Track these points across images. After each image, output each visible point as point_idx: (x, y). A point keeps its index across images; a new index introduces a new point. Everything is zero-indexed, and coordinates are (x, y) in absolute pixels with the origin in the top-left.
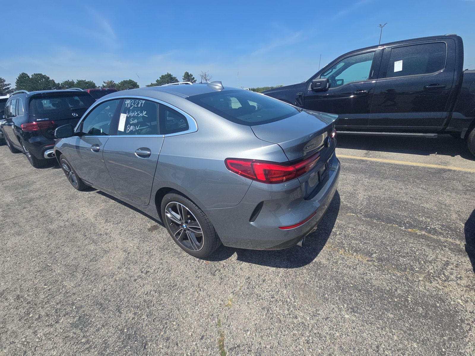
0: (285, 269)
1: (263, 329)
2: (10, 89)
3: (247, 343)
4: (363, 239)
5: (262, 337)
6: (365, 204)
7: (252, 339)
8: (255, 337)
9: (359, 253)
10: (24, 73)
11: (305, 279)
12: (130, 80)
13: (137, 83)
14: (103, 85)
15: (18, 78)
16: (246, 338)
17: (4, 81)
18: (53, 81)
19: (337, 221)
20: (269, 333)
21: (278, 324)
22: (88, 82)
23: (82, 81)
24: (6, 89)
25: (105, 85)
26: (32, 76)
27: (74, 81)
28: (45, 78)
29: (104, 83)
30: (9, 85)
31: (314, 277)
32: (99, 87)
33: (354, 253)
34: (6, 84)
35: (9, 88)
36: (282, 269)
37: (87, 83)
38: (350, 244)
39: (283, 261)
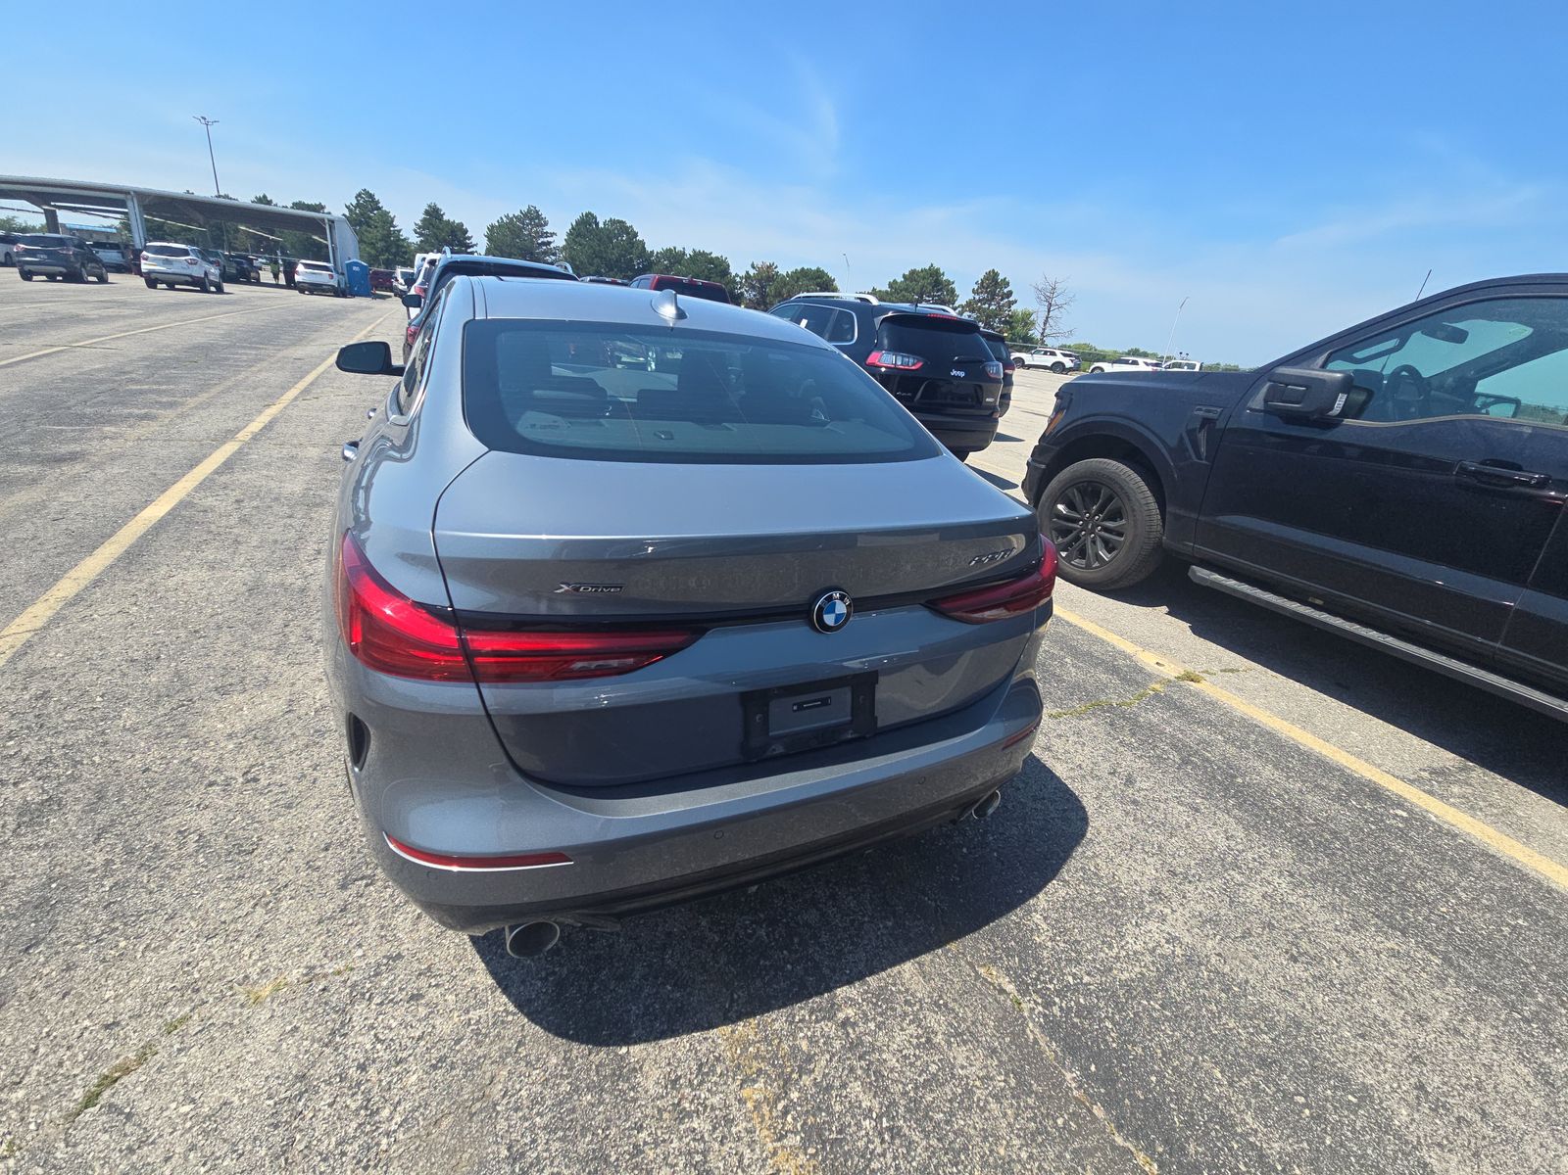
0: (512, 1008)
1: (221, 1131)
2: (552, 246)
3: (149, 1129)
4: (908, 1110)
5: (193, 1148)
6: (1125, 976)
7: (171, 1130)
8: (179, 1132)
9: (811, 1151)
10: (590, 213)
11: (518, 1087)
12: (818, 269)
13: (834, 280)
14: (747, 272)
15: (574, 224)
16: (165, 1114)
17: (546, 224)
18: (642, 243)
19: (908, 968)
20: (218, 1154)
21: (266, 1154)
22: (717, 258)
23: (703, 254)
24: (544, 244)
25: (752, 272)
26: (604, 223)
27: (686, 252)
28: (628, 234)
29: (753, 267)
30: (552, 234)
31: (549, 1102)
32: (737, 275)
33: (796, 1133)
34: (547, 233)
35: (549, 243)
36: (504, 999)
37: (712, 261)
38: (829, 1087)
39: (541, 979)
